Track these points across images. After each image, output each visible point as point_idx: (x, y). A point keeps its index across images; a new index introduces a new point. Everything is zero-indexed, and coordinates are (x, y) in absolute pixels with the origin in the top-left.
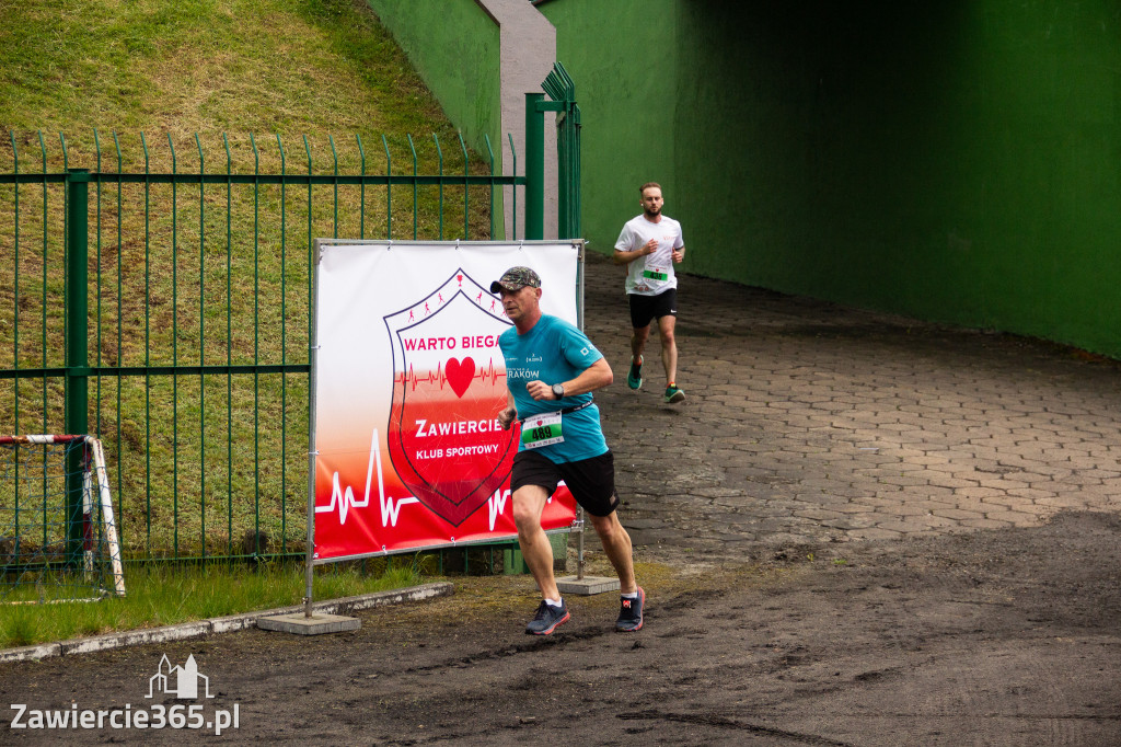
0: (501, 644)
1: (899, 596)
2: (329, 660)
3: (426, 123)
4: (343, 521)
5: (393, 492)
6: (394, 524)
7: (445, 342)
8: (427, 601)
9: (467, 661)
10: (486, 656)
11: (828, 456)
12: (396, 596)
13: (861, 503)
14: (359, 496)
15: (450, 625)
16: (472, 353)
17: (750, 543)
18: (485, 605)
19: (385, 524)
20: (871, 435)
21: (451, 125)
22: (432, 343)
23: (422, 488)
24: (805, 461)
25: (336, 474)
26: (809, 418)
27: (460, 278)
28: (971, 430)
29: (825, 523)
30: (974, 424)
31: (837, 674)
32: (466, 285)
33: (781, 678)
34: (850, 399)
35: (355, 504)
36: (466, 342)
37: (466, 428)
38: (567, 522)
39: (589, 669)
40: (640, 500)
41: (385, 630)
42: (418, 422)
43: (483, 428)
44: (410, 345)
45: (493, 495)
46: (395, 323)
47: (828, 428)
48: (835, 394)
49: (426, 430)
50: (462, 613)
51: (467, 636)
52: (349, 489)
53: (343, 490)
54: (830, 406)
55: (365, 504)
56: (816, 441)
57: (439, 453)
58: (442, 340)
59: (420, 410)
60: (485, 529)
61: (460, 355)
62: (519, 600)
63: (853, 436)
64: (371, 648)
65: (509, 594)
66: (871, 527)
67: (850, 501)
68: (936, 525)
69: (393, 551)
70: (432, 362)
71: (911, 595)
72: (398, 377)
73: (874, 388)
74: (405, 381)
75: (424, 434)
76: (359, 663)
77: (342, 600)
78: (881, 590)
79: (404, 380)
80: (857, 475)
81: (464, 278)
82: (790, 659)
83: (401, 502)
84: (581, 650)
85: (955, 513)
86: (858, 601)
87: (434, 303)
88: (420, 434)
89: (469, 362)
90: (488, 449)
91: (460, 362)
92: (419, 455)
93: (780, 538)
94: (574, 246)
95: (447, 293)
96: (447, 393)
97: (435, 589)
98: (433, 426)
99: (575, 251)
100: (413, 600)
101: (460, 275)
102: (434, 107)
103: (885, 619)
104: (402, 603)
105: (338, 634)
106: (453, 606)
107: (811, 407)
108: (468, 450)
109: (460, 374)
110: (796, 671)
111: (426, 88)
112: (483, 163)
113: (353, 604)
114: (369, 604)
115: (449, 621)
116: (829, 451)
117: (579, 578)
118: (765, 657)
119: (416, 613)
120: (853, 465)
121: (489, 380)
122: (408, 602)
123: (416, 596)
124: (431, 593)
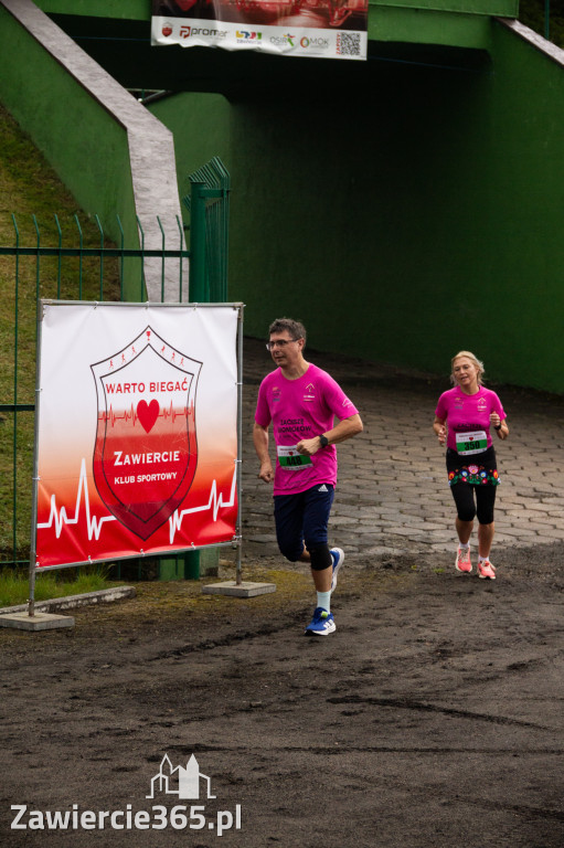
0: (198, 639)
1: (502, 599)
2: (61, 653)
3: (62, 208)
4: (58, 536)
5: (98, 512)
6: (97, 538)
7: (137, 387)
8: (116, 602)
9: (178, 653)
10: (189, 649)
11: (396, 483)
12: (93, 598)
13: (434, 522)
14: (70, 515)
15: (147, 623)
16: (157, 396)
17: (356, 555)
18: (167, 606)
19: (90, 538)
20: (426, 467)
21: (82, 211)
22: (127, 387)
23: (119, 509)
24: (379, 488)
25: (53, 496)
26: (371, 451)
27: (149, 334)
28: (505, 463)
29: (411, 538)
30: (504, 458)
31: (490, 665)
32: (153, 339)
33: (444, 667)
34: (401, 437)
35: (68, 522)
36: (153, 387)
37: (152, 459)
38: (228, 537)
39: (282, 660)
40: (256, 519)
41: (97, 627)
42: (116, 453)
43: (166, 457)
44: (110, 389)
45: (172, 514)
46: (100, 371)
47: (389, 461)
48: (387, 433)
49: (122, 460)
50: (152, 612)
51: (165, 633)
52: (63, 509)
53: (59, 508)
54: (385, 442)
55: (75, 521)
56: (383, 471)
57: (132, 479)
58: (134, 384)
59: (118, 443)
60: (167, 543)
61: (148, 398)
62: (193, 602)
63: (410, 467)
64: (92, 642)
65: (182, 596)
66: (449, 542)
67: (425, 520)
68: (501, 540)
69: (96, 560)
70: (126, 403)
71: (511, 598)
72: (101, 417)
73: (418, 429)
74: (106, 420)
75: (121, 464)
76: (90, 655)
77: (51, 601)
78: (485, 594)
79: (105, 418)
80: (424, 500)
81: (152, 333)
82: (443, 652)
83: (103, 519)
84: (268, 644)
85: (512, 531)
86: (473, 603)
87: (129, 354)
88: (117, 463)
89: (155, 404)
90: (169, 476)
91: (148, 404)
92: (116, 480)
93: (379, 551)
94: (234, 308)
95: (139, 346)
96: (138, 429)
97: (122, 592)
98: (127, 457)
99: (237, 312)
100: (105, 602)
101: (148, 331)
102: (67, 196)
103: (502, 618)
104: (97, 603)
105: (59, 630)
106: (143, 606)
107: (371, 444)
108: (153, 477)
109: (148, 412)
110: (455, 662)
111: (59, 181)
112: (110, 242)
113: (61, 604)
114: (72, 605)
115: (145, 620)
116: (396, 479)
117: (238, 584)
118: (420, 650)
119: (114, 613)
120: (417, 491)
121: (168, 418)
122: (101, 602)
123: (108, 598)
124: (119, 596)
